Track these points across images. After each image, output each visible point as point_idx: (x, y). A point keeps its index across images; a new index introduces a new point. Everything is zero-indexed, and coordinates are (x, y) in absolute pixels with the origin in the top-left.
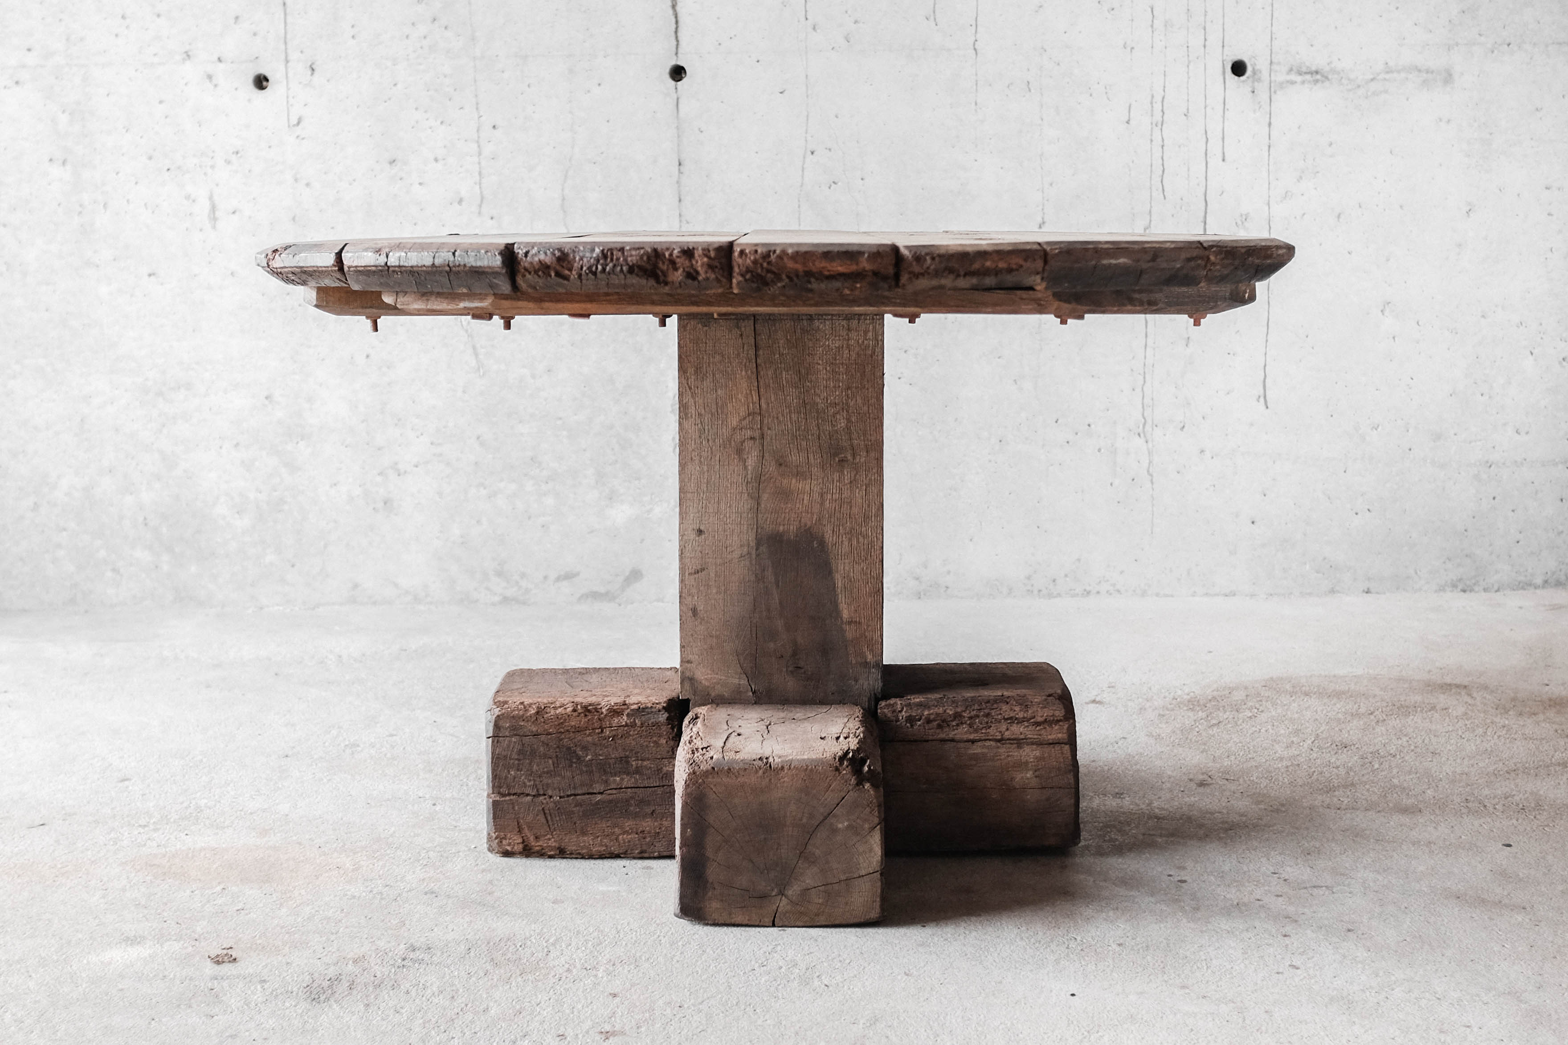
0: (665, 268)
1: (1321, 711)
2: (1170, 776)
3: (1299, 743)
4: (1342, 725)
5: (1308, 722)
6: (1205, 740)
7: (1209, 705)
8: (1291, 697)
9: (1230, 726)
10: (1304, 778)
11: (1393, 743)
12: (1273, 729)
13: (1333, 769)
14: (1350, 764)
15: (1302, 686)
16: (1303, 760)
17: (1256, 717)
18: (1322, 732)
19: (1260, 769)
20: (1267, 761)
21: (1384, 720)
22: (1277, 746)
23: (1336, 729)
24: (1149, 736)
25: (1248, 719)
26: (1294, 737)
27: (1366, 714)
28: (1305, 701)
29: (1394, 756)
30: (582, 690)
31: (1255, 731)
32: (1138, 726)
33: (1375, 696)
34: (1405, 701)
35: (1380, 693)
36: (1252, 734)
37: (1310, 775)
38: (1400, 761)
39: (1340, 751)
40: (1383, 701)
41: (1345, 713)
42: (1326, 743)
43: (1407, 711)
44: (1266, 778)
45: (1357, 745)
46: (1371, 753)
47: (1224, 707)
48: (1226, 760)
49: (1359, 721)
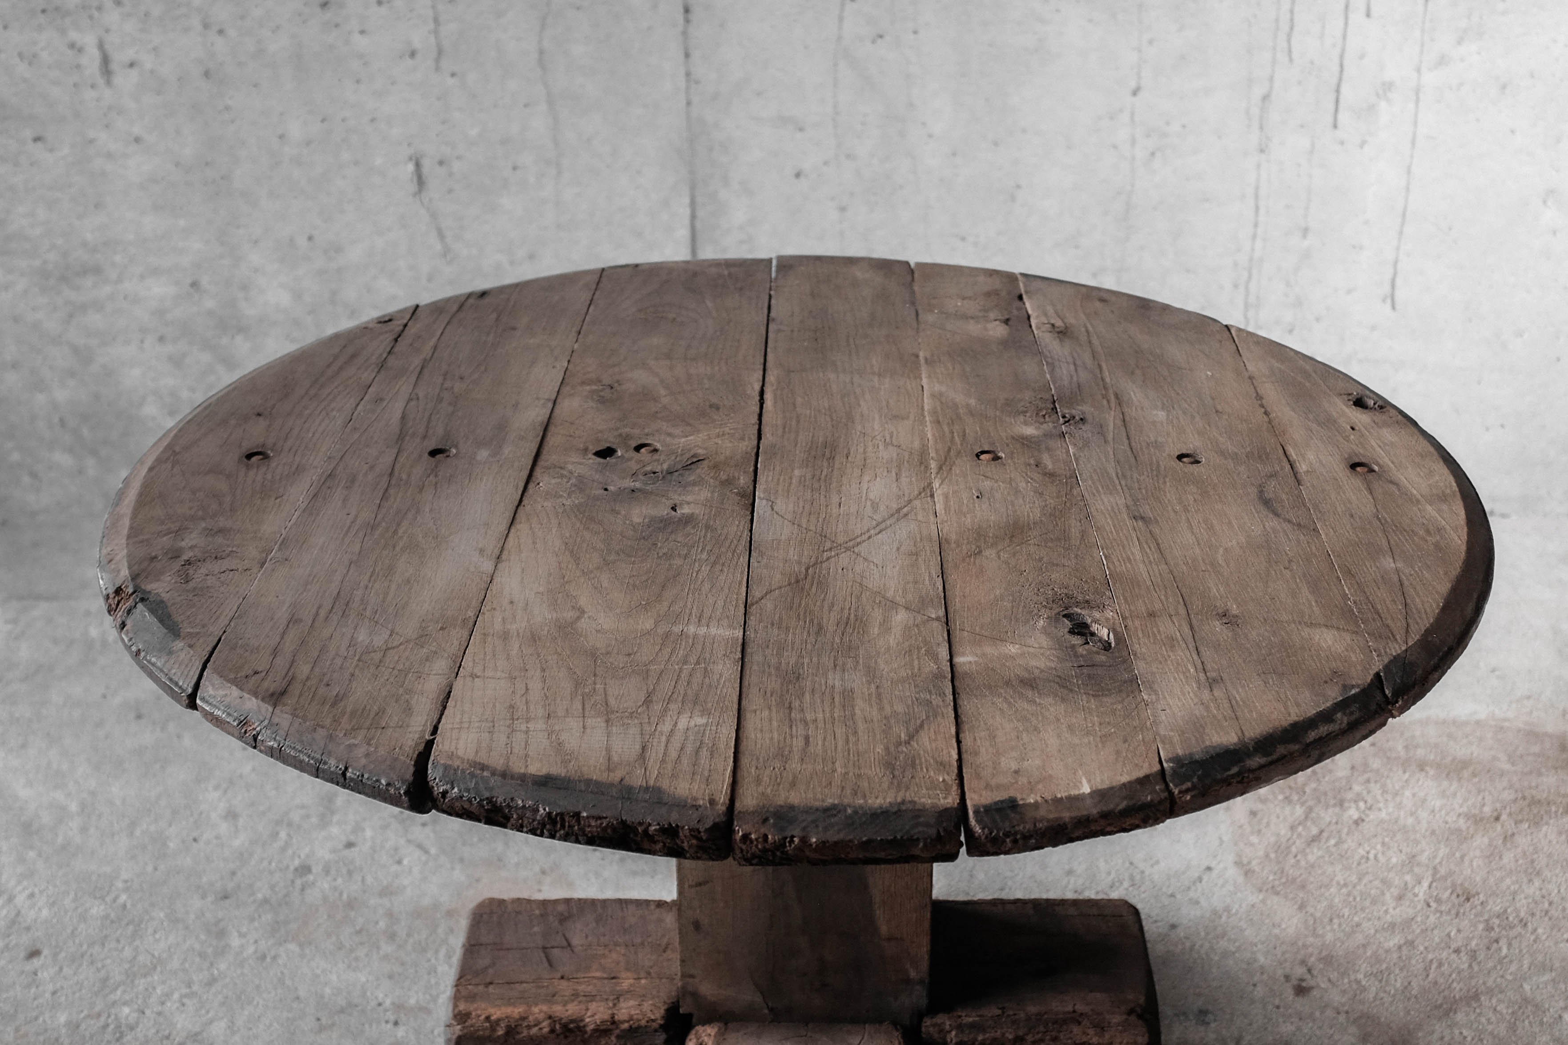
0: (639, 839)
1: (1440, 810)
2: (1262, 967)
3: (1414, 887)
4: (1464, 846)
5: (1424, 837)
6: (1304, 876)
7: (1308, 790)
8: (1405, 772)
9: (1332, 842)
10: (1420, 977)
11: (1523, 892)
12: (1383, 853)
13: (1454, 956)
14: (1474, 943)
15: (1417, 747)
16: (1418, 931)
17: (1363, 820)
18: (1440, 863)
19: (1369, 953)
20: (1376, 931)
21: (1513, 834)
22: (1388, 896)
23: (1458, 855)
24: (1238, 864)
25: (1354, 827)
26: (1408, 873)
27: (1492, 819)
28: (1420, 783)
29: (1526, 924)
30: (562, 978)
31: (1362, 857)
32: (1225, 838)
33: (1502, 775)
34: (1537, 787)
35: (1507, 767)
36: (1359, 864)
37: (1427, 970)
38: (1532, 938)
39: (1462, 911)
40: (1511, 787)
41: (1467, 816)
42: (1446, 889)
43: (1539, 812)
44: (1375, 976)
45: (1481, 896)
46: (1498, 917)
47: (1325, 794)
48: (1328, 928)
49: (1483, 836)
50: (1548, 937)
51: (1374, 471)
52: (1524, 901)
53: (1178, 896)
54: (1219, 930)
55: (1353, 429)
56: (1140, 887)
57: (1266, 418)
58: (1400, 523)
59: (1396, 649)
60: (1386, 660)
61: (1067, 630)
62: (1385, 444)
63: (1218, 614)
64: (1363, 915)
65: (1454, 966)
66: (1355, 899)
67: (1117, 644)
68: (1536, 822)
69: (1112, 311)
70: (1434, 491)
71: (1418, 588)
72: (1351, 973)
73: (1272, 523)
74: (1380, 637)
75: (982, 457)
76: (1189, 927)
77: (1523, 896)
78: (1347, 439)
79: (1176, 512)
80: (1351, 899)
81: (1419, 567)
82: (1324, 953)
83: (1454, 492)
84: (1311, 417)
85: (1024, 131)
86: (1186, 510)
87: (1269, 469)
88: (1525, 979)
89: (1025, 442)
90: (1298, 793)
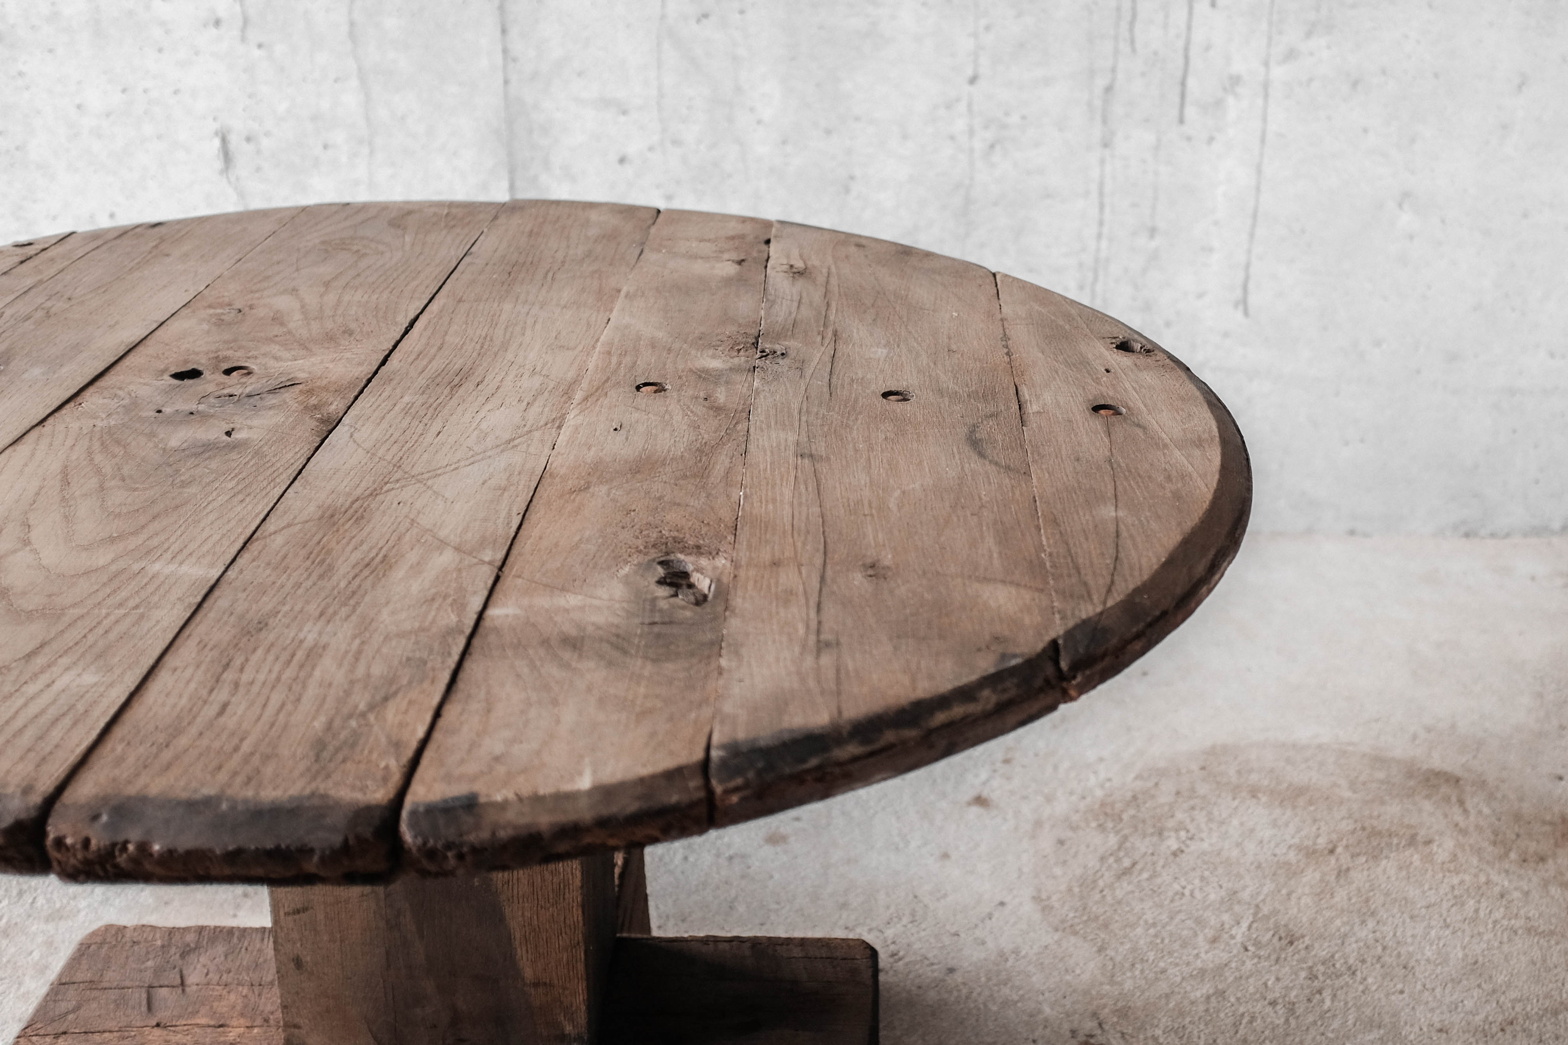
1: (1269, 842)
2: (1046, 1020)
3: (1230, 929)
4: (1292, 882)
5: (1248, 871)
6: (1108, 914)
7: (1125, 817)
8: (1234, 799)
9: (1145, 875)
10: (1228, 1035)
11: (1354, 934)
12: (1201, 889)
13: (1269, 1009)
14: (1294, 993)
15: (1251, 771)
16: (1231, 979)
17: (1182, 851)
18: (1264, 901)
19: (1171, 1005)
20: (1183, 979)
21: (1348, 869)
22: (1201, 938)
23: (1284, 892)
24: (1037, 899)
25: (1171, 858)
26: (1226, 912)
27: (1326, 852)
28: (1250, 811)
29: (1354, 973)
30: (158, 1025)
31: (1176, 894)
32: (1026, 870)
33: (1341, 803)
34: (1379, 816)
35: (1347, 794)
36: (1172, 901)
37: (1236, 1025)
38: (1361, 988)
39: (1283, 956)
40: (1350, 816)
41: (1299, 848)
42: (1268, 930)
43: (1379, 844)
44: (1176, 1032)
45: (1307, 939)
46: (1323, 964)
47: (1144, 821)
48: (1129, 974)
49: (1315, 870)
50: (1379, 987)
51: (1120, 414)
52: (1354, 946)
53: (963, 935)
54: (1003, 976)
55: (1108, 371)
56: (920, 924)
57: (1006, 359)
58: (1136, 469)
59: (1087, 610)
60: (1071, 624)
61: (656, 579)
62: (1141, 386)
63: (864, 565)
64: (1169, 961)
65: (1269, 1020)
66: (1163, 941)
67: (715, 597)
68: (1375, 856)
69: (866, 256)
70: (1189, 436)
71: (1138, 539)
72: (1148, 1027)
73: (975, 464)
74: (1072, 596)
75: (643, 389)
76: (969, 972)
77: (1353, 939)
78: (1097, 381)
79: (856, 451)
80: (1159, 941)
81: (1146, 518)
82: (1120, 1004)
83: (1212, 439)
84: (1061, 358)
85: (857, 119)
86: (871, 448)
87: (991, 409)
88: (1348, 1038)
89: (704, 376)
90: (1113, 820)
